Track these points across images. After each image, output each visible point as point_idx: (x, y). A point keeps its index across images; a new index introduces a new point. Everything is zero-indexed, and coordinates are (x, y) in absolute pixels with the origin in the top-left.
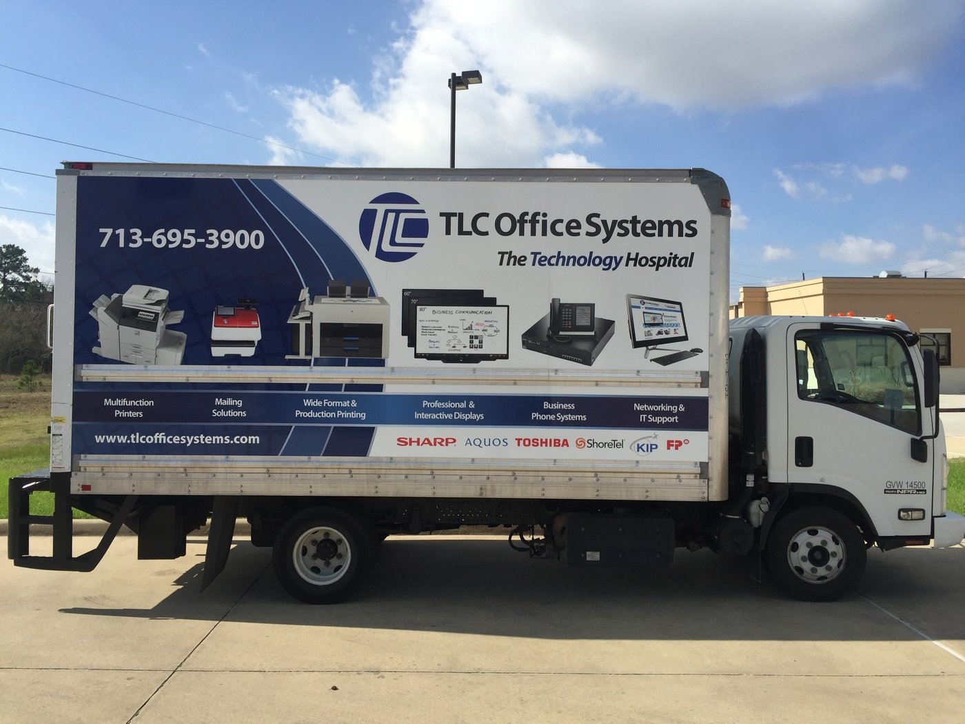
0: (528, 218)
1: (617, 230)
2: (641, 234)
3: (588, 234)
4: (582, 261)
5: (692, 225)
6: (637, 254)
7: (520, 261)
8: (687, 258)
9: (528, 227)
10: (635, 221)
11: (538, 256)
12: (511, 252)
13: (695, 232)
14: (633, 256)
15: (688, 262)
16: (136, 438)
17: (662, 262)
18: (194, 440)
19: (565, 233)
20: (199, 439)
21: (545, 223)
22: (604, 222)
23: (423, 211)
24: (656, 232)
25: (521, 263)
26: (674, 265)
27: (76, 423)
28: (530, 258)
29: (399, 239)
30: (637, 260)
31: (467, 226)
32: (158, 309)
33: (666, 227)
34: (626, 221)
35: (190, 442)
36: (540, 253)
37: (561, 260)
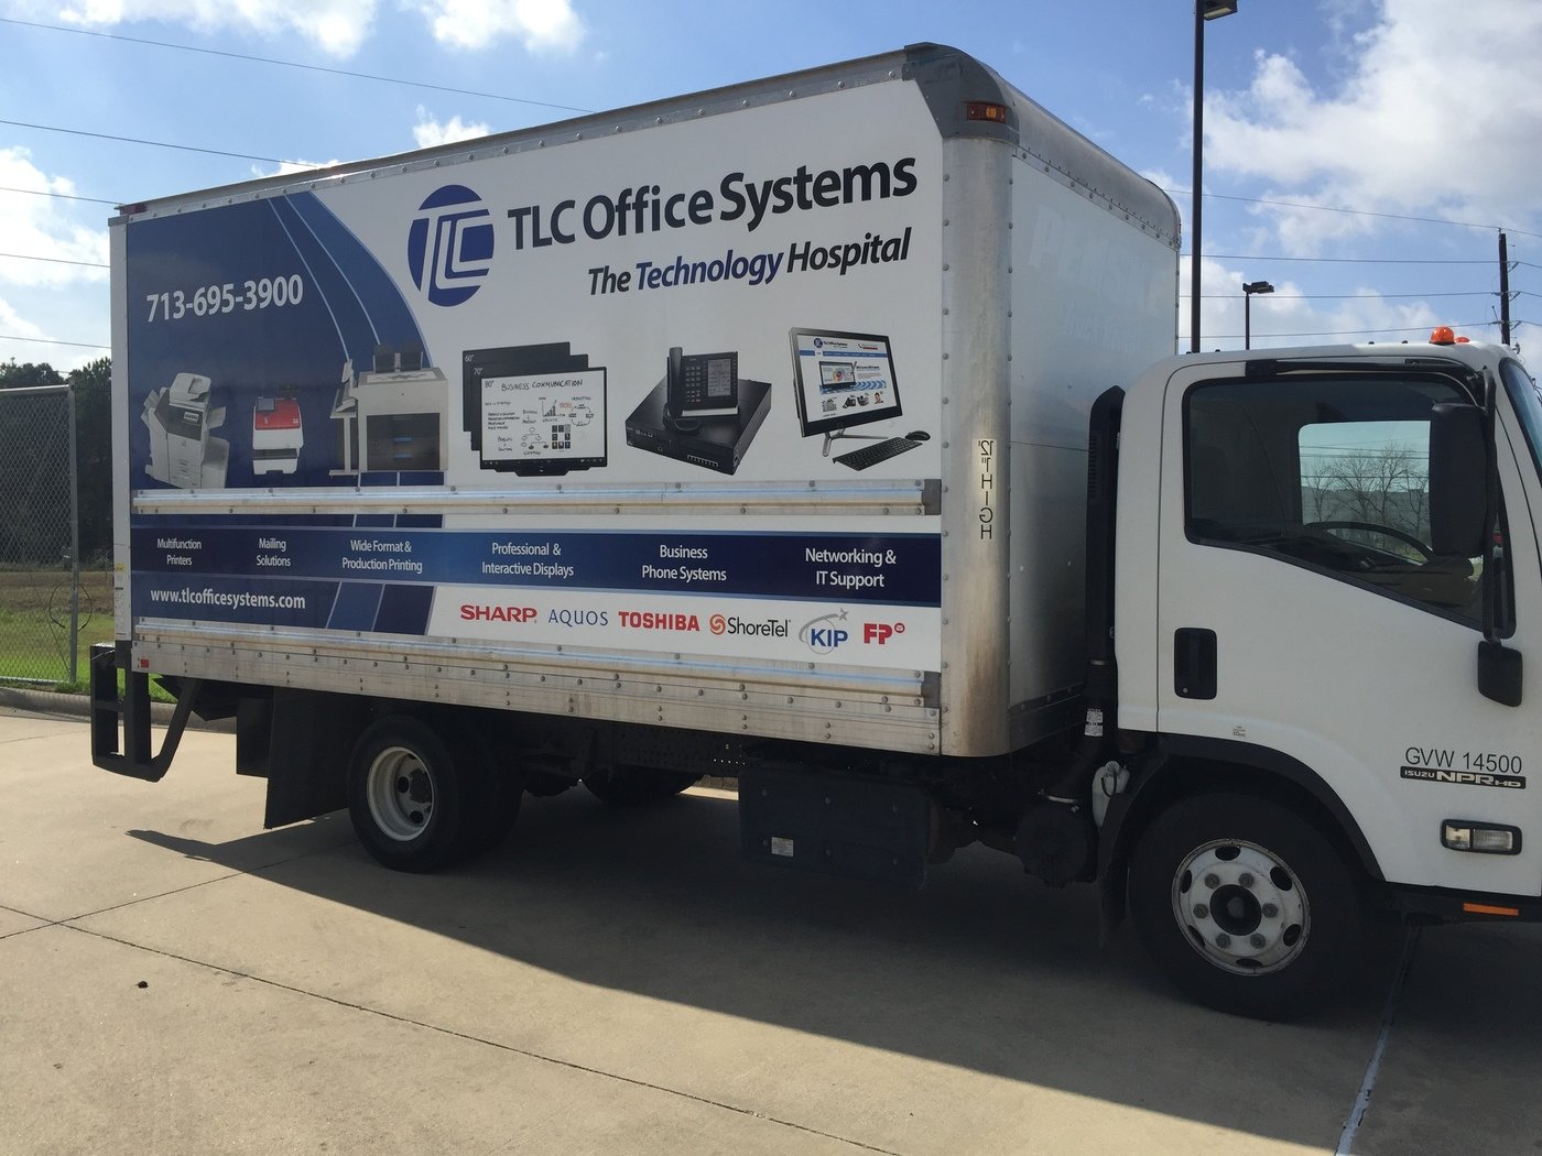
0: (631, 200)
1: (773, 200)
2: (814, 203)
3: (726, 216)
4: (715, 272)
5: (907, 169)
6: (808, 244)
7: (620, 283)
8: (897, 241)
9: (631, 215)
10: (802, 177)
11: (648, 270)
12: (607, 268)
13: (912, 182)
14: (800, 250)
15: (899, 248)
16: (188, 596)
17: (851, 256)
18: (240, 601)
19: (688, 220)
20: (245, 599)
21: (656, 203)
22: (751, 188)
23: (485, 212)
24: (840, 194)
25: (623, 286)
26: (875, 260)
27: (134, 572)
28: (636, 274)
29: (458, 266)
30: (807, 257)
31: (545, 232)
32: (201, 406)
33: (857, 181)
34: (787, 181)
35: (236, 603)
36: (650, 264)
37: (683, 272)
